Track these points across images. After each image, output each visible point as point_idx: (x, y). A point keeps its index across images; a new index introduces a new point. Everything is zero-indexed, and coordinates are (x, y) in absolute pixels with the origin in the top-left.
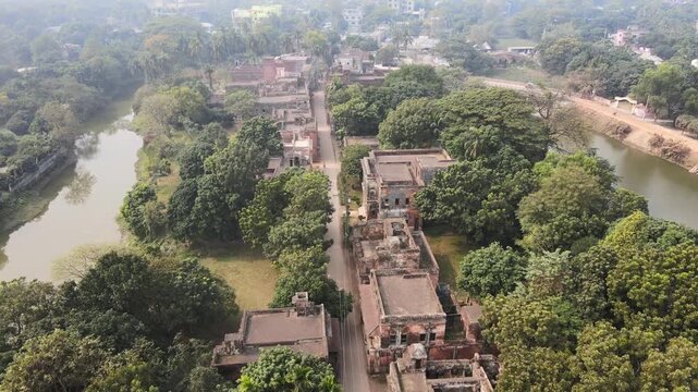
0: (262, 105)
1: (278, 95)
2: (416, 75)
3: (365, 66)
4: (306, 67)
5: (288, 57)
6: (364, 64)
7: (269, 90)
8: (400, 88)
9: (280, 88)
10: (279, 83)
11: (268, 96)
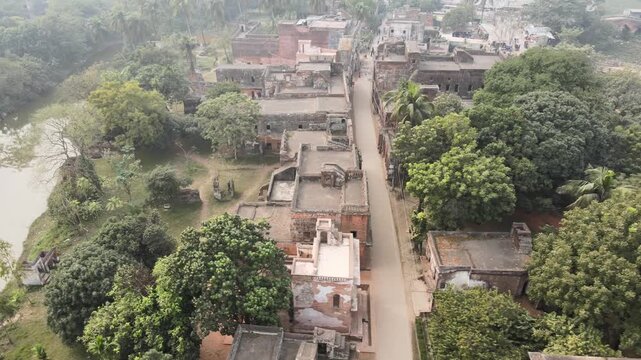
0: (265, 118)
1: (295, 96)
2: (554, 75)
3: (429, 37)
4: (345, 43)
5: (318, 22)
6: (426, 33)
7: (282, 84)
8: (541, 109)
9: (301, 81)
10: (299, 74)
11: (280, 98)
